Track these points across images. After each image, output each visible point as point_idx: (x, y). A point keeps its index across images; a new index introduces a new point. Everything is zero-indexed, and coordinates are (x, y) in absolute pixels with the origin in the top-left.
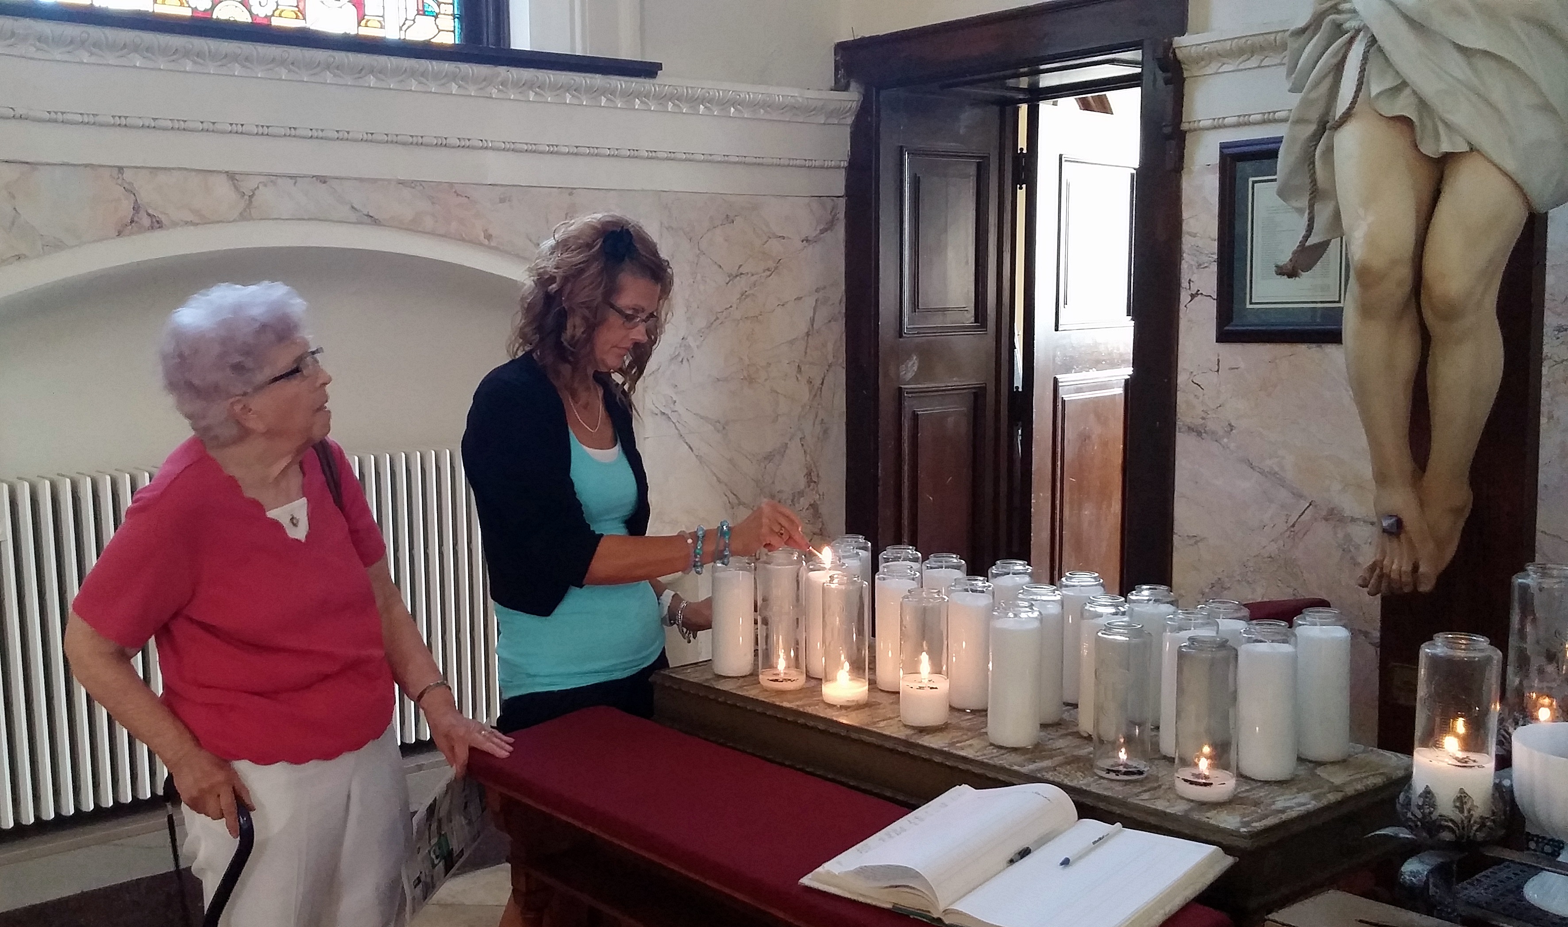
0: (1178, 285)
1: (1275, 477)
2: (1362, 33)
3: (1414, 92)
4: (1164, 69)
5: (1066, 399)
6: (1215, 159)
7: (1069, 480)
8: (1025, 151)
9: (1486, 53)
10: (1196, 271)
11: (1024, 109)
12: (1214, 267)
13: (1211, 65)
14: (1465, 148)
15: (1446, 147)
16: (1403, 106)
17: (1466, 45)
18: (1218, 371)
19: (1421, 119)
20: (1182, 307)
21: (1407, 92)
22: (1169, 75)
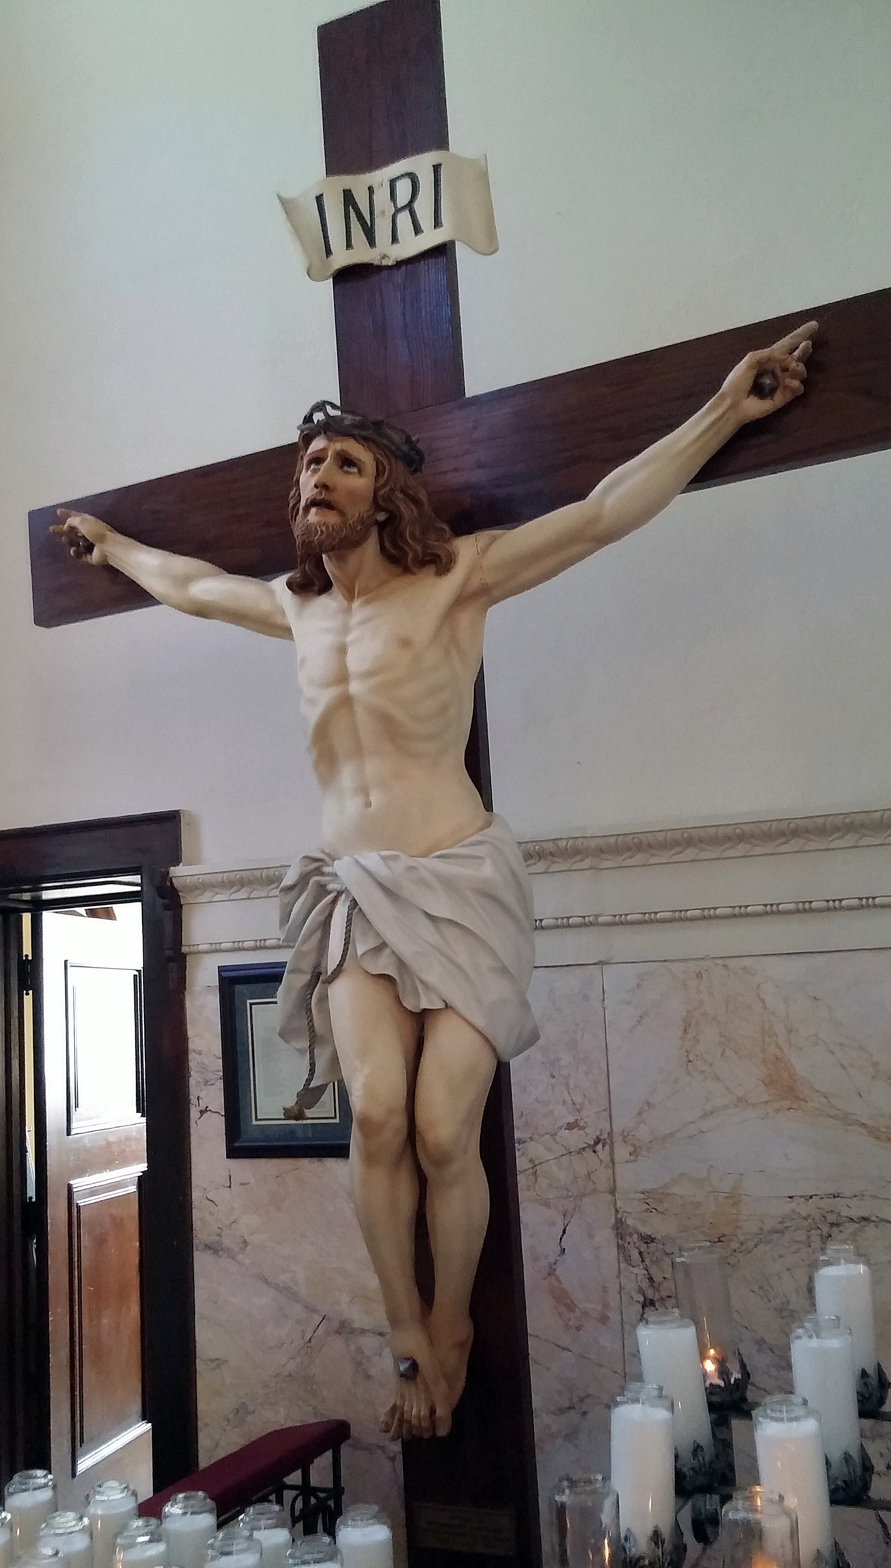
0: (188, 1102)
1: (288, 1292)
2: (344, 895)
3: (393, 952)
4: (163, 897)
5: (80, 1205)
6: (214, 980)
7: (87, 1289)
8: (30, 958)
9: (451, 922)
10: (203, 1087)
11: (27, 918)
12: (220, 1084)
13: (205, 894)
14: (440, 1005)
15: (424, 1005)
16: (384, 965)
17: (434, 914)
18: (230, 1187)
19: (401, 977)
20: (192, 1123)
21: (387, 951)
22: (166, 901)
